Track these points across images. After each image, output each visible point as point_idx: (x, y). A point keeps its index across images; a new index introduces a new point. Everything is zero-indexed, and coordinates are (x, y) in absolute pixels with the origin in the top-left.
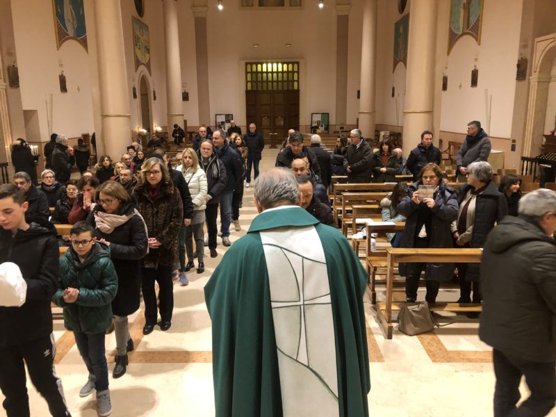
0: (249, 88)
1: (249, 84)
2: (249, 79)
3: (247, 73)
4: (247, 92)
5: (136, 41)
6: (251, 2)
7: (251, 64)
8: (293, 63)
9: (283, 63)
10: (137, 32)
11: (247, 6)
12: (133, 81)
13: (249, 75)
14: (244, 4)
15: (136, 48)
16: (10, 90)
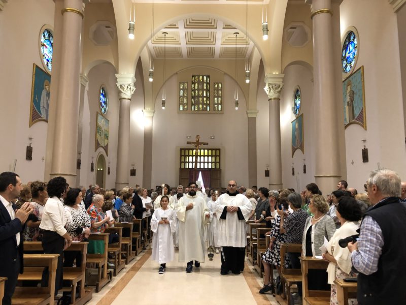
0: (183, 167)
1: (183, 164)
2: (182, 160)
4: (181, 169)
5: (98, 129)
6: (186, 107)
7: (185, 149)
8: (216, 150)
9: (208, 150)
10: (99, 124)
11: (183, 110)
12: (93, 158)
13: (183, 158)
14: (181, 109)
15: (98, 134)
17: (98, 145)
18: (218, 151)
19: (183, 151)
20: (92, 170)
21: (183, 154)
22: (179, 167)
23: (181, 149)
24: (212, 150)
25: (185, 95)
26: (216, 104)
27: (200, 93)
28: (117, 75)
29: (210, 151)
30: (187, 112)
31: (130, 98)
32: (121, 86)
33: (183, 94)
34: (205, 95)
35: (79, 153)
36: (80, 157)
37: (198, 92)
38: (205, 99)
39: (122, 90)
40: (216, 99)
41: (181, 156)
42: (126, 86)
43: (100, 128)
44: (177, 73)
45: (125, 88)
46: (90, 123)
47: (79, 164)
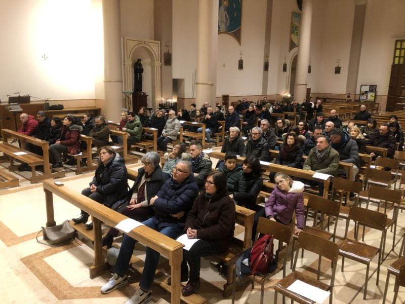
0: (396, 62)
1: (397, 59)
2: (397, 54)
3: (396, 49)
4: (394, 66)
5: (293, 29)
7: (402, 41)
10: (295, 23)
12: (285, 59)
13: (398, 52)
15: (292, 35)
16: (164, 67)
17: (292, 45)
19: (399, 44)
20: (285, 70)
21: (398, 46)
22: (391, 63)
23: (397, 41)
35: (267, 56)
36: (268, 60)
43: (297, 28)
47: (266, 67)
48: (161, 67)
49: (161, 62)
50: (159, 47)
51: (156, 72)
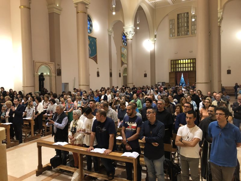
0: (172, 71)
1: (172, 69)
2: (172, 67)
5: (122, 55)
6: (174, 35)
7: (173, 60)
8: (193, 59)
9: (188, 59)
10: (123, 52)
11: (172, 36)
12: (120, 70)
14: (171, 36)
15: (122, 58)
16: (57, 77)
17: (123, 63)
18: (194, 60)
20: (120, 76)
22: (170, 71)
24: (190, 59)
25: (173, 27)
26: (193, 30)
27: (183, 24)
28: (124, 27)
29: (189, 60)
30: (174, 37)
31: (131, 38)
32: (126, 33)
33: (172, 27)
34: (186, 25)
35: (111, 69)
36: (112, 71)
37: (181, 24)
38: (186, 28)
39: (127, 35)
40: (193, 27)
41: (171, 64)
42: (129, 32)
43: (124, 54)
44: (167, 15)
45: (129, 33)
46: (117, 53)
47: (111, 75)
48: (55, 77)
49: (55, 74)
50: (54, 66)
51: (52, 79)
